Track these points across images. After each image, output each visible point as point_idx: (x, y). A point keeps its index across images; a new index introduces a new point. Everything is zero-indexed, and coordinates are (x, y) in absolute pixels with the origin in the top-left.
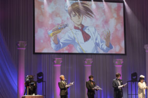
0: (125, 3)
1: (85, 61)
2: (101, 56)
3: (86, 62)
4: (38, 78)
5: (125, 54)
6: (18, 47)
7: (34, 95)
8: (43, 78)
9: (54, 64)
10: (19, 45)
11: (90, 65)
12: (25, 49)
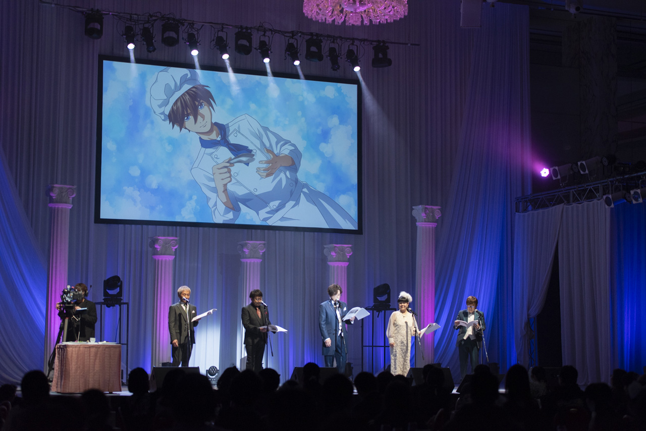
0: (363, 84)
1: (243, 246)
2: (288, 233)
3: (246, 250)
4: (106, 294)
5: (359, 231)
6: (51, 200)
7: (93, 342)
8: (120, 294)
9: (155, 252)
10: (54, 195)
11: (259, 261)
12: (70, 206)
